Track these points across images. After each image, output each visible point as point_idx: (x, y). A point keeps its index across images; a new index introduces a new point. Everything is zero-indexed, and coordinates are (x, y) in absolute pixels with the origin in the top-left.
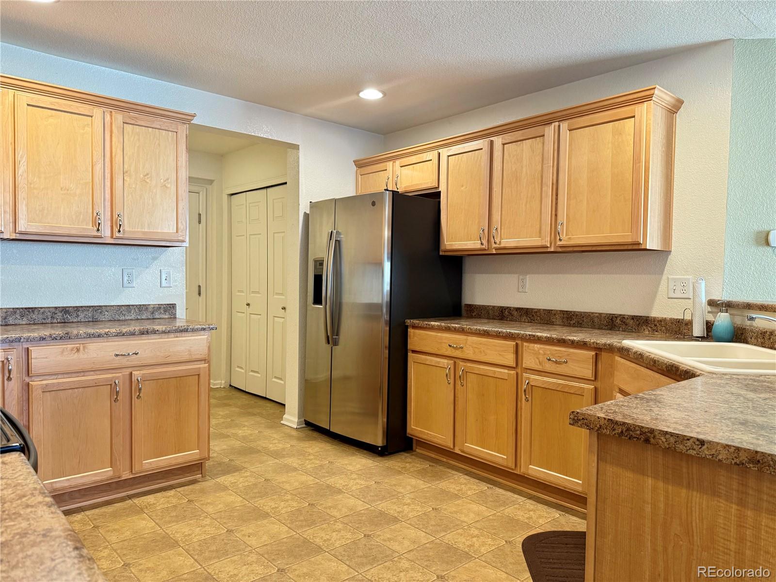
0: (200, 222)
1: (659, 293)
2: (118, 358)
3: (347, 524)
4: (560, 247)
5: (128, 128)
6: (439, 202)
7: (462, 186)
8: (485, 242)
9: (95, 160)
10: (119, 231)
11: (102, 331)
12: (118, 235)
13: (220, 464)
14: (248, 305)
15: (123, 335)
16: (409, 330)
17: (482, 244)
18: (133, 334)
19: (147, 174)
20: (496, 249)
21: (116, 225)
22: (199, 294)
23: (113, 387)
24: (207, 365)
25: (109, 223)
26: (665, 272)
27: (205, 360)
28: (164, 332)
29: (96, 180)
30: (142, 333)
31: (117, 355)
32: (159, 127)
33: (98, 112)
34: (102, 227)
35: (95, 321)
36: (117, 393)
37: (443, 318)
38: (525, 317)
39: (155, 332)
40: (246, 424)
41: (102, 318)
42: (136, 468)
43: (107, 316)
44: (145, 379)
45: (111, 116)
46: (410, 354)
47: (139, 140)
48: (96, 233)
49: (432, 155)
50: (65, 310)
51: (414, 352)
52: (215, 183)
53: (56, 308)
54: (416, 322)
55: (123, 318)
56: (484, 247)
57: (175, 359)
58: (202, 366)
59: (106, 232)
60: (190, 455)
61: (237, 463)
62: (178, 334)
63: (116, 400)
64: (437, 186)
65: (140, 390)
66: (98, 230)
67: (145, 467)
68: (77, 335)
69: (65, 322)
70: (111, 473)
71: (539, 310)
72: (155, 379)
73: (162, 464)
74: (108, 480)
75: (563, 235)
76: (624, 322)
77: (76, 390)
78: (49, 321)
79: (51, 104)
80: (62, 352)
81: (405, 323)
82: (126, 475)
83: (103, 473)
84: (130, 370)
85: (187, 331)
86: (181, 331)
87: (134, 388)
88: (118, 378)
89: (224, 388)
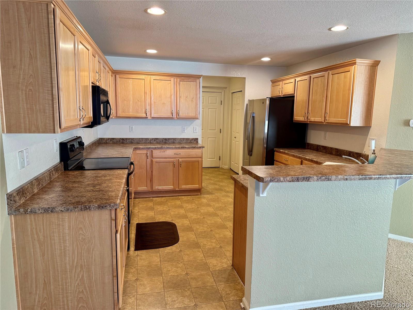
0: (221, 104)
1: (366, 144)
2: (175, 155)
3: (231, 212)
4: (327, 123)
5: (181, 82)
6: (294, 100)
7: (301, 94)
8: (306, 118)
9: (171, 94)
10: (178, 116)
11: (171, 147)
12: (178, 117)
13: (208, 192)
14: (235, 137)
15: (176, 148)
16: (275, 152)
17: (305, 119)
18: (179, 148)
19: (187, 97)
20: (309, 122)
21: (178, 114)
22: (220, 132)
23: (173, 162)
24: (201, 159)
25: (176, 113)
26: (369, 135)
27: (201, 157)
28: (188, 148)
29: (172, 101)
30: (182, 148)
31: (175, 154)
32: (190, 81)
33: (172, 79)
34: (173, 115)
35: (174, 143)
36: (175, 165)
37: (290, 148)
38: (324, 150)
39: (185, 148)
40: (226, 182)
41: (176, 142)
42: (180, 188)
43: (177, 141)
44: (183, 162)
45: (176, 79)
46: (275, 162)
47: (184, 86)
48: (172, 117)
49: (293, 80)
50: (166, 139)
51: (276, 161)
52: (227, 88)
53: (163, 138)
54: (276, 149)
55: (182, 142)
56: (305, 120)
57: (192, 156)
58: (200, 159)
59: (175, 116)
60: (196, 186)
61: (213, 192)
62: (193, 149)
63: (174, 167)
64: (294, 93)
65: (181, 165)
66: (172, 116)
67: (182, 188)
68: (164, 147)
69: (165, 143)
70: (173, 188)
71: (329, 147)
72: (186, 162)
73: (187, 188)
74: (171, 190)
75: (327, 118)
76: (353, 155)
77: (164, 163)
78: (161, 142)
79: (160, 78)
80: (160, 152)
81: (273, 149)
82: (177, 189)
83: (170, 187)
84: (178, 158)
85: (195, 148)
86: (193, 148)
87: (180, 164)
88: (175, 160)
89: (228, 169)
